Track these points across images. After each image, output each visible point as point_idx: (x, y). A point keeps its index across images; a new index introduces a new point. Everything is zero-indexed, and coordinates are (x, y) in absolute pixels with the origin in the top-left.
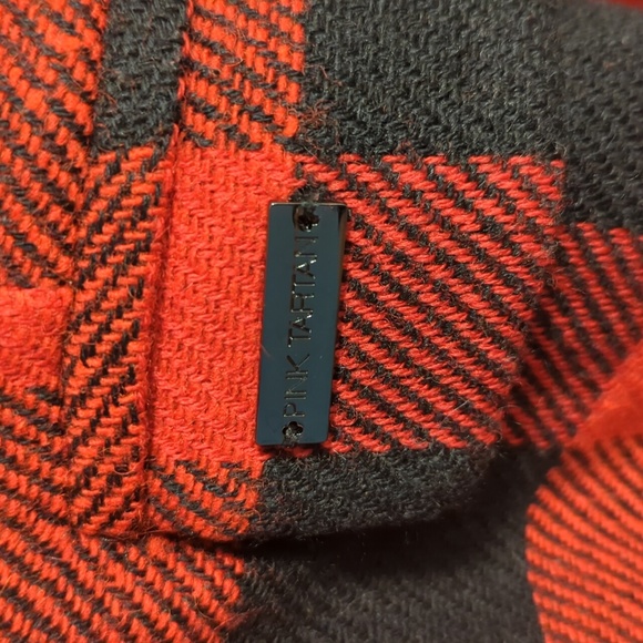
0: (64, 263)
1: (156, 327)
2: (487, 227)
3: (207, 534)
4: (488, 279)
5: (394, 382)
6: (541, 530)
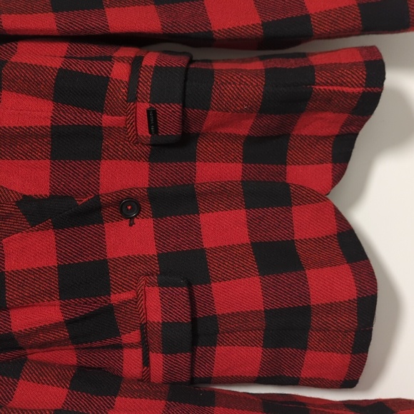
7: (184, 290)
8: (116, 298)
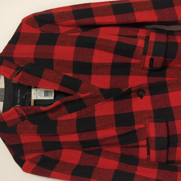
7: (165, 124)
8: (137, 127)
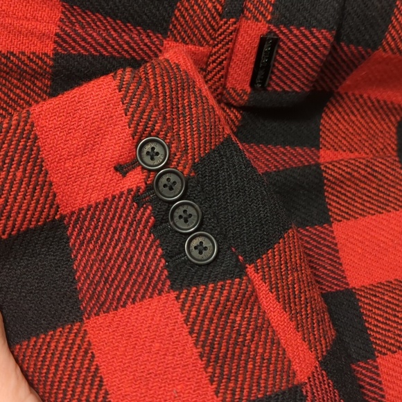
0: (211, 42)
1: (230, 59)
2: (313, 45)
3: (235, 104)
4: (312, 57)
5: (286, 76)
6: (327, 115)
